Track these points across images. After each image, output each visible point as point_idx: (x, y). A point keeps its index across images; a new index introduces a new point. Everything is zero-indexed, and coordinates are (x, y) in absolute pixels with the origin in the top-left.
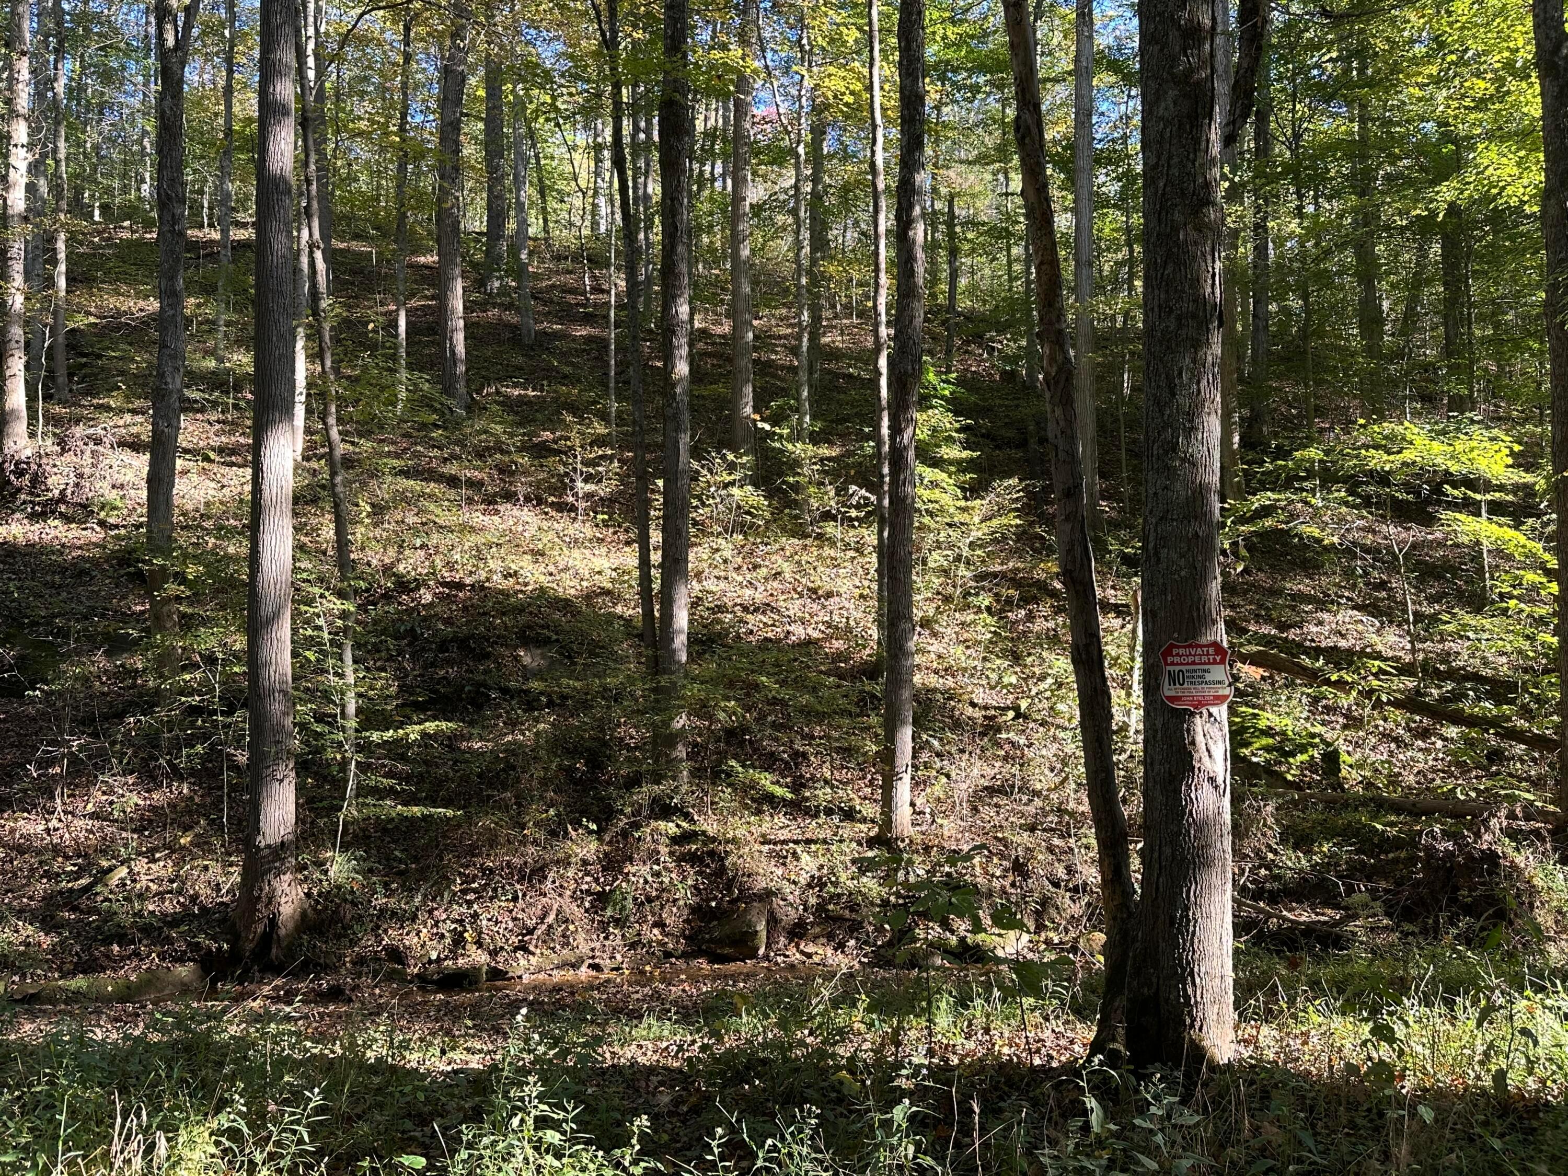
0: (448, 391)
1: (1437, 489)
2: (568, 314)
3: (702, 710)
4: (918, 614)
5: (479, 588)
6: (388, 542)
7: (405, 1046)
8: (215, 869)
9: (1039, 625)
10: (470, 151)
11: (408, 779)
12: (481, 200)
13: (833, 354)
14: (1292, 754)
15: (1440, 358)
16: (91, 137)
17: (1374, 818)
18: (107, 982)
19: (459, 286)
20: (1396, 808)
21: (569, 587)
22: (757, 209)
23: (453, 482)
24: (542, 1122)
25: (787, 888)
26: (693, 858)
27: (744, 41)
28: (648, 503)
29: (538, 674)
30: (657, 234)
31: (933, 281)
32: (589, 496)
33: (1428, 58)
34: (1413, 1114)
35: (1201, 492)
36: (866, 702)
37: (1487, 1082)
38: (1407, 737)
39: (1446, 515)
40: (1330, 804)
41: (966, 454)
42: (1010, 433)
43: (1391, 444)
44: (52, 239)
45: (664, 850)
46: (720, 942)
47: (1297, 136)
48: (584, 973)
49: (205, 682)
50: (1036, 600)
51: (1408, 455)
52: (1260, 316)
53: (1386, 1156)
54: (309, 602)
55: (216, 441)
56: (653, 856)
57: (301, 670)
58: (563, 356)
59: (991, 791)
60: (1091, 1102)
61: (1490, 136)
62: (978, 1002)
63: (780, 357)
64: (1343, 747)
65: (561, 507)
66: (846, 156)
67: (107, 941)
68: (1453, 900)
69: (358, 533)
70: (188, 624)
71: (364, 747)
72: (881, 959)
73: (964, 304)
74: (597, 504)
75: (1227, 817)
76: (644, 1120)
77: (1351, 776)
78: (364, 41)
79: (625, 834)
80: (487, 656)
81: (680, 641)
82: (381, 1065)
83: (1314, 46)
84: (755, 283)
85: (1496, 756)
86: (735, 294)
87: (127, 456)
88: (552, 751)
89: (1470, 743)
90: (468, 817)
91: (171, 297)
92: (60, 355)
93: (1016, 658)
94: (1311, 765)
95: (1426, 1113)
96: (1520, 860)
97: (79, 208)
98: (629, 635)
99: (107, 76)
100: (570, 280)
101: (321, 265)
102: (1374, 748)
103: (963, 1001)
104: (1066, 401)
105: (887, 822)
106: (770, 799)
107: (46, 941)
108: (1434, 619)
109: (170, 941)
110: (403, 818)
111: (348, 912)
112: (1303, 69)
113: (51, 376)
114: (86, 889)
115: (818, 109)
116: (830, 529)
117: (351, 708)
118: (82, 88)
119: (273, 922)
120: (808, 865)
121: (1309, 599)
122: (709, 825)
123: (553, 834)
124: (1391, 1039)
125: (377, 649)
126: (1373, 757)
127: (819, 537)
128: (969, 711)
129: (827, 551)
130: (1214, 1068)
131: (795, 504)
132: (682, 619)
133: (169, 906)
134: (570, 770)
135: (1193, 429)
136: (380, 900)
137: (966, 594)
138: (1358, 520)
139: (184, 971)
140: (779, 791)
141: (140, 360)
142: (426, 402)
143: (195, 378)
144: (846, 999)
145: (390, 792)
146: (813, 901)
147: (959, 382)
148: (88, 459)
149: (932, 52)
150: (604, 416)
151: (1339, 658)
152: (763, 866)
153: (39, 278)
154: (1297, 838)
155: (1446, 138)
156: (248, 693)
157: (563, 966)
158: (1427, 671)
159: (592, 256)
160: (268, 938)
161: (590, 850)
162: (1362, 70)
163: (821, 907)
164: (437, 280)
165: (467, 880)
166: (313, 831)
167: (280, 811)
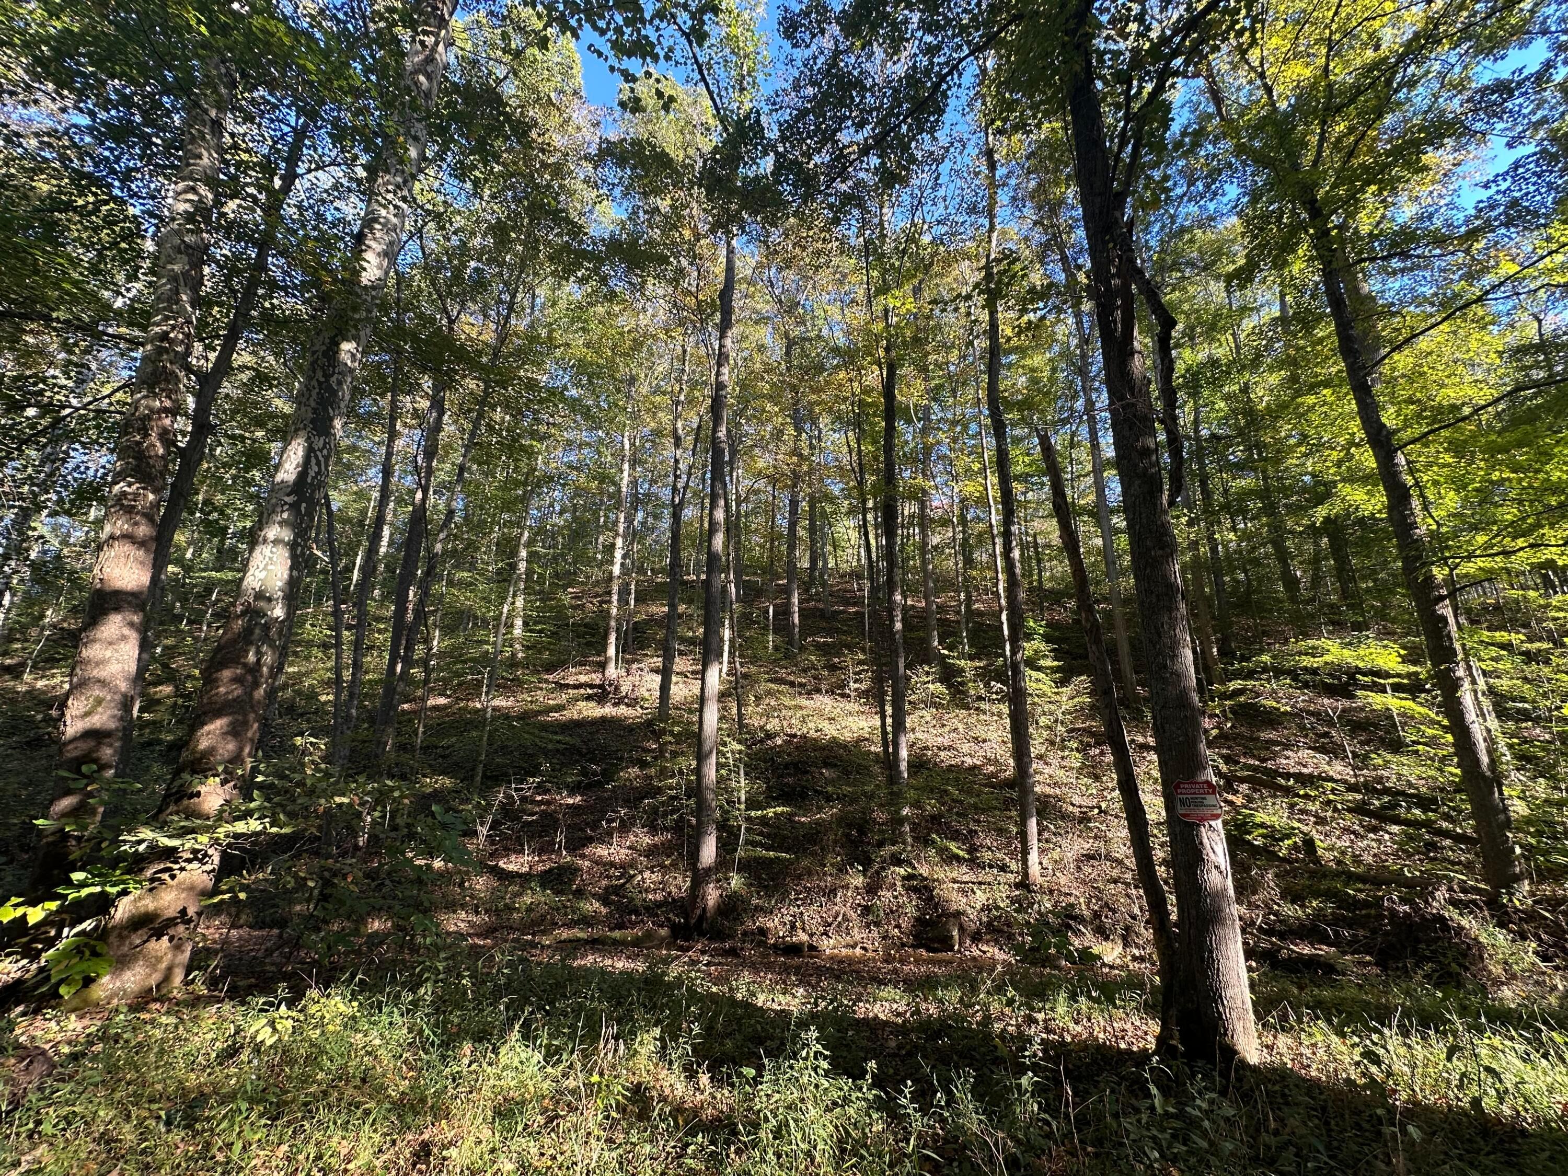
0: (791, 641)
1: (1352, 677)
2: (846, 602)
3: (916, 804)
4: (1035, 752)
5: (804, 737)
6: (762, 715)
8: (680, 878)
10: (802, 533)
11: (767, 836)
12: (806, 554)
13: (980, 614)
14: (1282, 840)
15: (1340, 599)
16: (649, 541)
17: (1347, 885)
18: (629, 934)
19: (796, 593)
20: (1362, 879)
21: (847, 736)
22: (935, 548)
23: (792, 684)
25: (969, 910)
26: (915, 890)
27: (924, 475)
28: (885, 693)
29: (832, 783)
32: (856, 690)
33: (1299, 444)
35: (1185, 691)
36: (1007, 804)
38: (1361, 831)
39: (1361, 693)
40: (1313, 874)
41: (1056, 663)
43: (1313, 652)
44: (628, 584)
45: (899, 884)
46: (932, 940)
47: (1226, 490)
48: (858, 951)
49: (678, 784)
51: (1328, 658)
54: (724, 745)
55: (689, 669)
56: (893, 887)
57: (720, 780)
58: (844, 622)
59: (1089, 857)
60: (1154, 1090)
61: (1344, 480)
62: (1083, 998)
63: (950, 616)
64: (1316, 836)
65: (843, 696)
66: (978, 519)
67: (630, 914)
68: (1417, 950)
69: (748, 711)
70: (675, 755)
71: (749, 819)
73: (1048, 585)
74: (861, 694)
75: (1232, 889)
77: (1325, 856)
79: (878, 873)
80: (807, 772)
81: (903, 766)
82: (743, 1002)
84: (936, 581)
85: (1431, 846)
86: (927, 587)
87: (653, 676)
88: (839, 825)
89: (1410, 838)
90: (797, 858)
91: (673, 607)
92: (629, 633)
93: (1097, 779)
94: (1295, 847)
96: (1464, 922)
97: (641, 571)
98: (877, 762)
100: (848, 586)
102: (1339, 838)
103: (1074, 997)
104: (1097, 641)
105: (1026, 875)
106: (958, 858)
107: (604, 910)
108: (1366, 757)
109: (657, 915)
110: (766, 858)
111: (740, 906)
113: (625, 642)
114: (623, 885)
115: (962, 501)
116: (983, 705)
117: (743, 799)
118: (646, 522)
119: (704, 909)
120: (981, 897)
121: (1278, 743)
122: (924, 871)
123: (840, 870)
125: (755, 768)
126: (1339, 844)
127: (977, 709)
128: (1071, 808)
129: (982, 717)
131: (962, 692)
132: (904, 753)
133: (659, 897)
134: (848, 836)
136: (755, 901)
137: (1063, 740)
138: (1302, 698)
139: (664, 932)
140: (961, 853)
143: (683, 640)
145: (760, 844)
146: (985, 919)
147: (1047, 626)
148: (637, 678)
150: (863, 650)
151: (1303, 779)
152: (955, 896)
153: (623, 601)
154: (1293, 896)
155: (1318, 483)
156: (696, 790)
157: (846, 947)
158: (1368, 788)
159: (856, 575)
160: (702, 917)
161: (858, 881)
162: (1259, 454)
163: (990, 924)
164: (786, 591)
165: (798, 893)
166: (723, 863)
167: (709, 852)
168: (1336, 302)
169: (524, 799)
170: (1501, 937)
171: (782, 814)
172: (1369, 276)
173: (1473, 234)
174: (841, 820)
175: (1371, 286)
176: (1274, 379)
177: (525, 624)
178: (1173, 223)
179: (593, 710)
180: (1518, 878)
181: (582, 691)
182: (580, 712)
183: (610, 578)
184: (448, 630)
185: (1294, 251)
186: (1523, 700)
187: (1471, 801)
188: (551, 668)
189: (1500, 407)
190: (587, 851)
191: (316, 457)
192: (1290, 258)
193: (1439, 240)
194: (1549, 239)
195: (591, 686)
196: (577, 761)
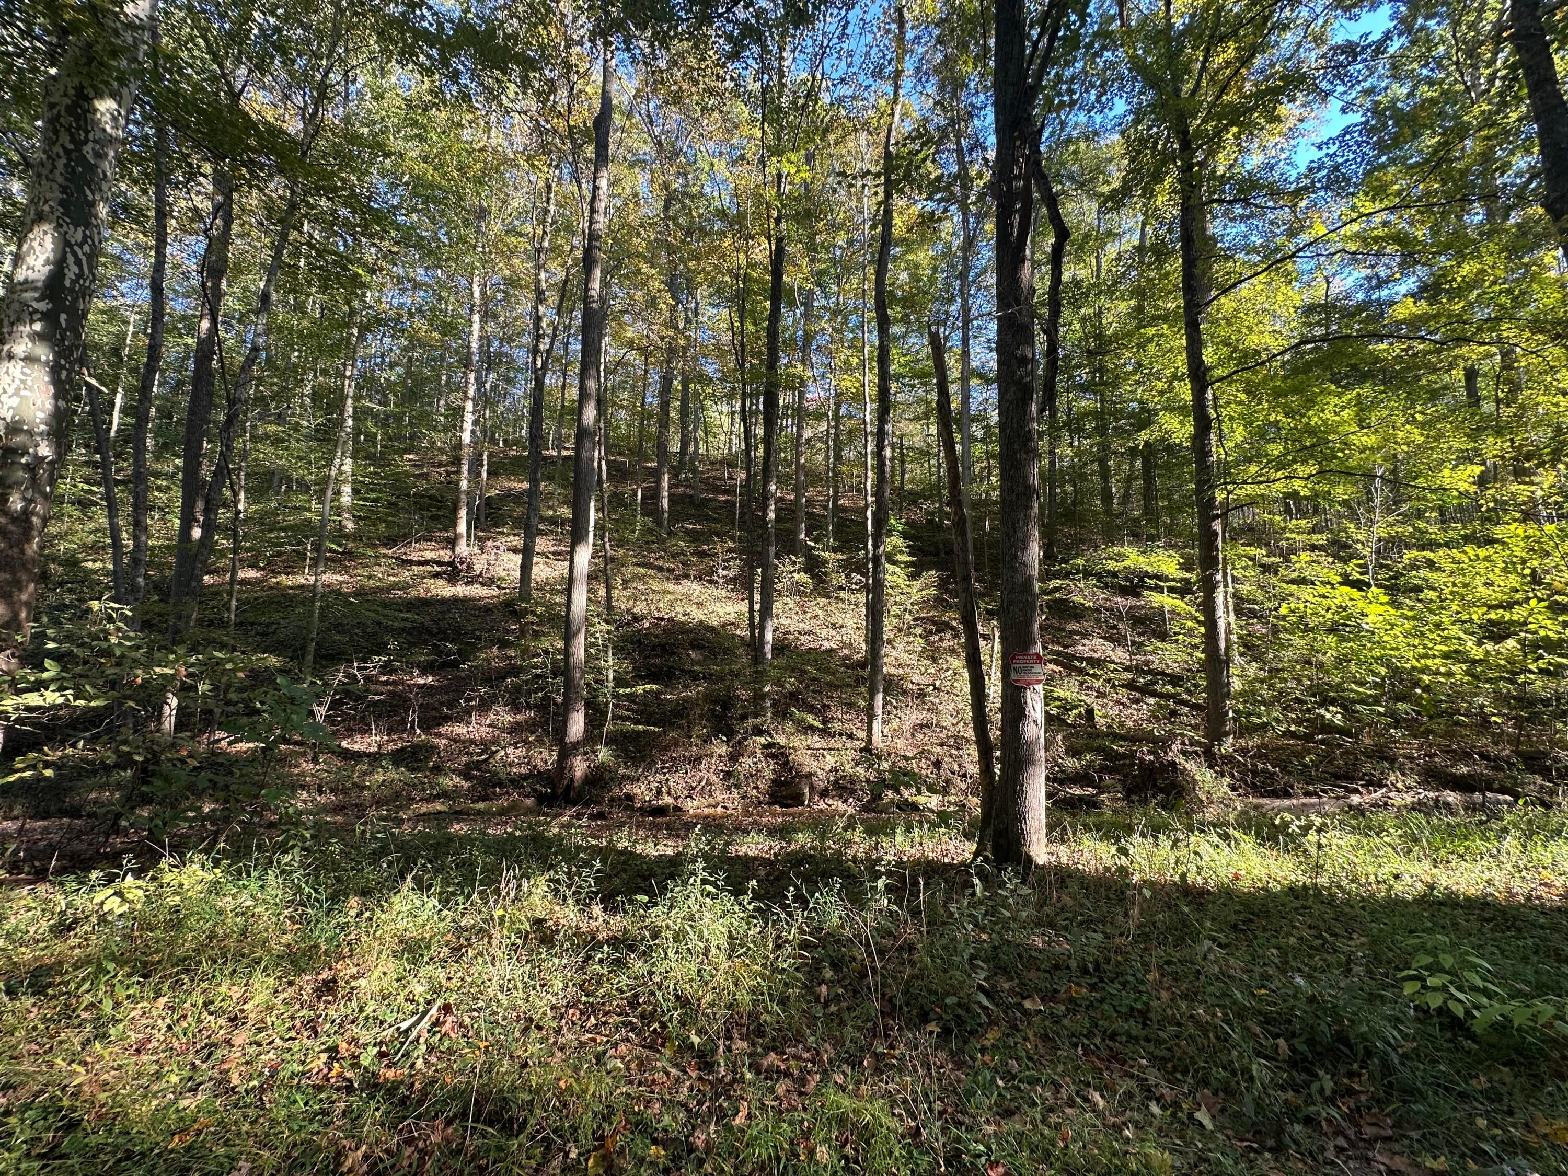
0: (660, 525)
1: (1141, 580)
2: (717, 490)
3: (779, 683)
4: (886, 637)
5: (671, 620)
6: (629, 598)
7: (636, 841)
8: (545, 754)
9: (945, 644)
10: (673, 415)
11: (636, 712)
12: (678, 437)
13: (844, 509)
14: (1071, 710)
15: (1142, 516)
16: (500, 409)
17: (1112, 743)
18: (494, 806)
19: (666, 477)
20: (1123, 738)
21: (714, 621)
22: (808, 441)
23: (660, 569)
24: (704, 882)
25: (819, 772)
26: (773, 756)
27: (803, 362)
28: (753, 581)
29: (698, 663)
30: (760, 452)
31: (893, 475)
32: (724, 577)
33: (1135, 372)
34: (1140, 893)
35: (1030, 579)
36: (859, 681)
37: (1177, 878)
38: (1128, 703)
39: (1145, 593)
40: (1090, 735)
41: (910, 559)
42: (932, 549)
43: (1120, 557)
44: (481, 455)
45: (759, 751)
46: (786, 798)
47: (1070, 409)
48: (719, 810)
49: (543, 663)
50: (943, 631)
51: (1127, 563)
52: (1053, 495)
53: (1126, 915)
54: (593, 625)
55: (552, 549)
56: (753, 753)
57: (589, 658)
58: (714, 510)
59: (921, 726)
60: (976, 881)
61: (1165, 409)
62: (916, 830)
63: (818, 511)
64: (1096, 707)
65: (711, 582)
66: (850, 417)
67: (494, 786)
68: (1154, 786)
69: (615, 593)
70: (537, 635)
71: (616, 696)
72: (866, 808)
73: (908, 486)
74: (728, 581)
75: (1042, 740)
76: (754, 882)
77: (1100, 722)
78: (627, 364)
79: (740, 743)
80: (674, 653)
81: (768, 648)
82: (625, 851)
83: (1078, 366)
84: (806, 475)
85: (1174, 713)
86: (797, 480)
87: (511, 555)
88: (705, 701)
89: (1160, 707)
90: (665, 732)
91: (534, 482)
92: (483, 508)
93: (935, 661)
94: (1080, 716)
95: (1147, 893)
96: (1188, 766)
97: (493, 441)
98: (743, 645)
99: (508, 381)
100: (718, 474)
101: (604, 467)
102: (1111, 708)
103: (909, 829)
104: (963, 533)
105: (870, 741)
106: (812, 728)
107: (466, 785)
108: (1141, 644)
109: (523, 787)
110: (634, 731)
111: (607, 776)
112: (1071, 377)
113: (478, 519)
114: (485, 761)
115: (838, 395)
116: (842, 594)
117: (611, 677)
118: (497, 386)
119: (572, 780)
120: (830, 761)
121: (1078, 633)
122: (781, 740)
123: (705, 741)
124: (1126, 853)
125: (623, 649)
126: (1111, 713)
127: (837, 598)
128: (911, 686)
129: (841, 605)
130: (1037, 866)
131: (824, 582)
132: (769, 637)
133: (523, 770)
134: (714, 710)
135: (1025, 548)
136: (622, 771)
137: (909, 628)
138: (1102, 595)
139: (529, 802)
140: (816, 724)
141: (519, 511)
142: (650, 531)
143: (543, 519)
144: (851, 826)
145: (628, 718)
146: (832, 779)
147: (906, 524)
148: (493, 557)
149: (893, 368)
150: (732, 539)
151: (1093, 662)
152: (807, 760)
153: (474, 473)
154: (1074, 752)
155: (1143, 410)
156: (563, 669)
157: (709, 806)
158: (1138, 670)
159: (729, 463)
160: (569, 787)
161: (723, 750)
162: (1101, 378)
163: (836, 782)
164: (656, 474)
165: (664, 762)
166: (592, 736)
167: (577, 726)
168: (1187, 240)
169: (368, 679)
170: (1209, 775)
171: (651, 690)
172: (1215, 217)
173: (1298, 193)
174: (708, 697)
175: (1215, 227)
176: (1123, 307)
177: (355, 492)
178: (1062, 130)
179: (444, 590)
180: (1227, 734)
181: (429, 568)
182: (428, 590)
183: (459, 445)
184: (255, 494)
185: (1162, 181)
186: (1255, 602)
187: (1207, 678)
188: (390, 541)
189: (1287, 357)
190: (443, 730)
191: (75, 254)
192: (1158, 188)
193: (1275, 193)
194: (1353, 208)
195: (439, 563)
196: (426, 642)
